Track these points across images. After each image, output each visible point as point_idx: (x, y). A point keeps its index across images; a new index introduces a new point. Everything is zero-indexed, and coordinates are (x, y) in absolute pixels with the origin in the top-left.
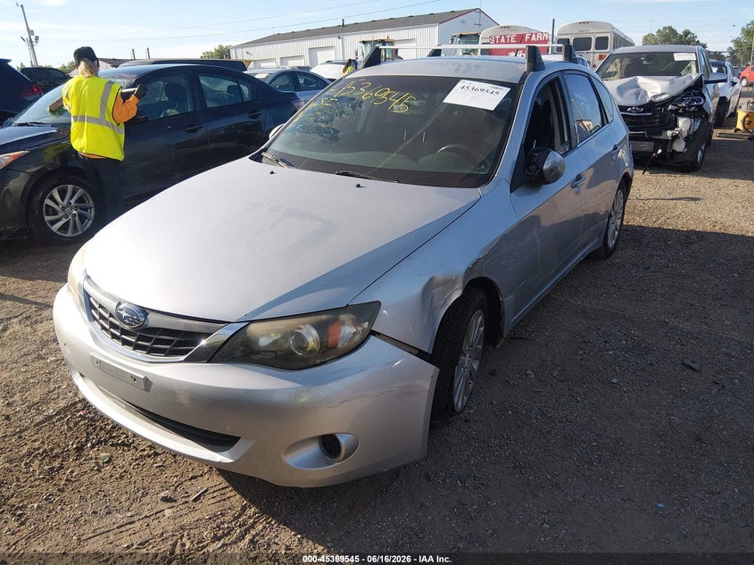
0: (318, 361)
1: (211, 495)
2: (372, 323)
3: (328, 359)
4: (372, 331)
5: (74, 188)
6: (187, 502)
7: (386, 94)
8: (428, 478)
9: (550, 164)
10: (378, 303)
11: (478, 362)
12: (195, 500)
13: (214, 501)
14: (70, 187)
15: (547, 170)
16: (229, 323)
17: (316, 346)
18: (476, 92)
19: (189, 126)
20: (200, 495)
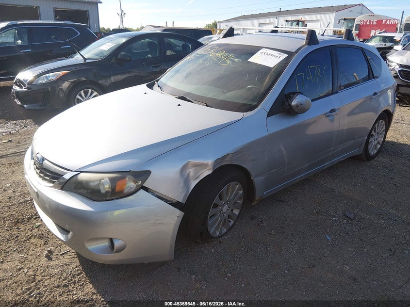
0: (108, 198)
1: (70, 254)
2: (143, 182)
3: (113, 198)
4: (143, 186)
5: (92, 91)
6: (57, 255)
7: (222, 54)
8: (179, 269)
9: (296, 102)
10: (150, 172)
11: (239, 211)
12: (62, 255)
13: (69, 257)
14: (90, 91)
15: (294, 106)
16: (72, 171)
17: (109, 190)
18: (268, 56)
19: (155, 64)
20: (65, 253)
